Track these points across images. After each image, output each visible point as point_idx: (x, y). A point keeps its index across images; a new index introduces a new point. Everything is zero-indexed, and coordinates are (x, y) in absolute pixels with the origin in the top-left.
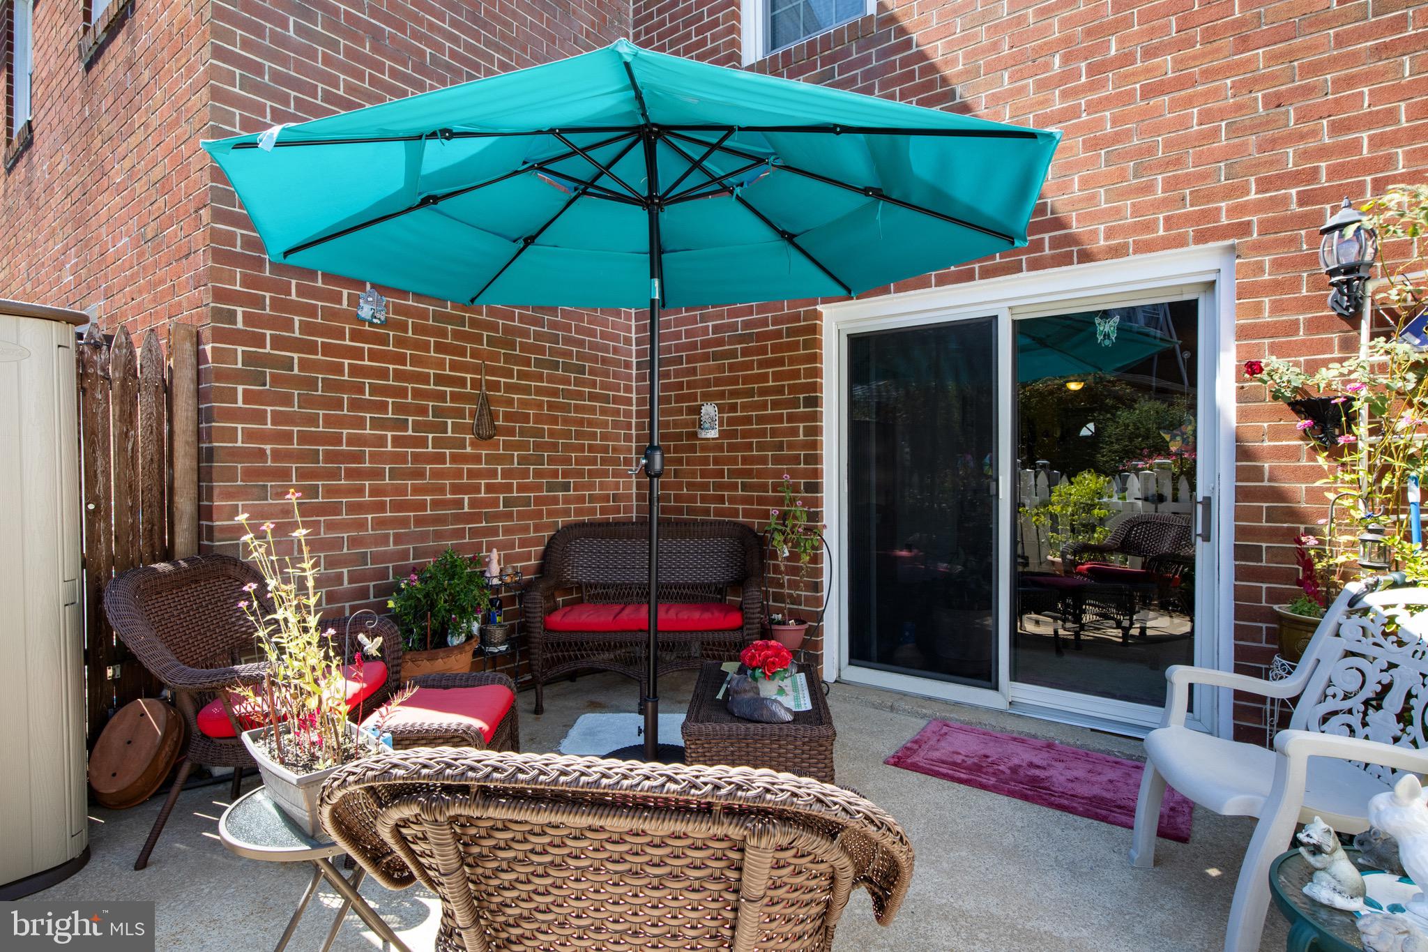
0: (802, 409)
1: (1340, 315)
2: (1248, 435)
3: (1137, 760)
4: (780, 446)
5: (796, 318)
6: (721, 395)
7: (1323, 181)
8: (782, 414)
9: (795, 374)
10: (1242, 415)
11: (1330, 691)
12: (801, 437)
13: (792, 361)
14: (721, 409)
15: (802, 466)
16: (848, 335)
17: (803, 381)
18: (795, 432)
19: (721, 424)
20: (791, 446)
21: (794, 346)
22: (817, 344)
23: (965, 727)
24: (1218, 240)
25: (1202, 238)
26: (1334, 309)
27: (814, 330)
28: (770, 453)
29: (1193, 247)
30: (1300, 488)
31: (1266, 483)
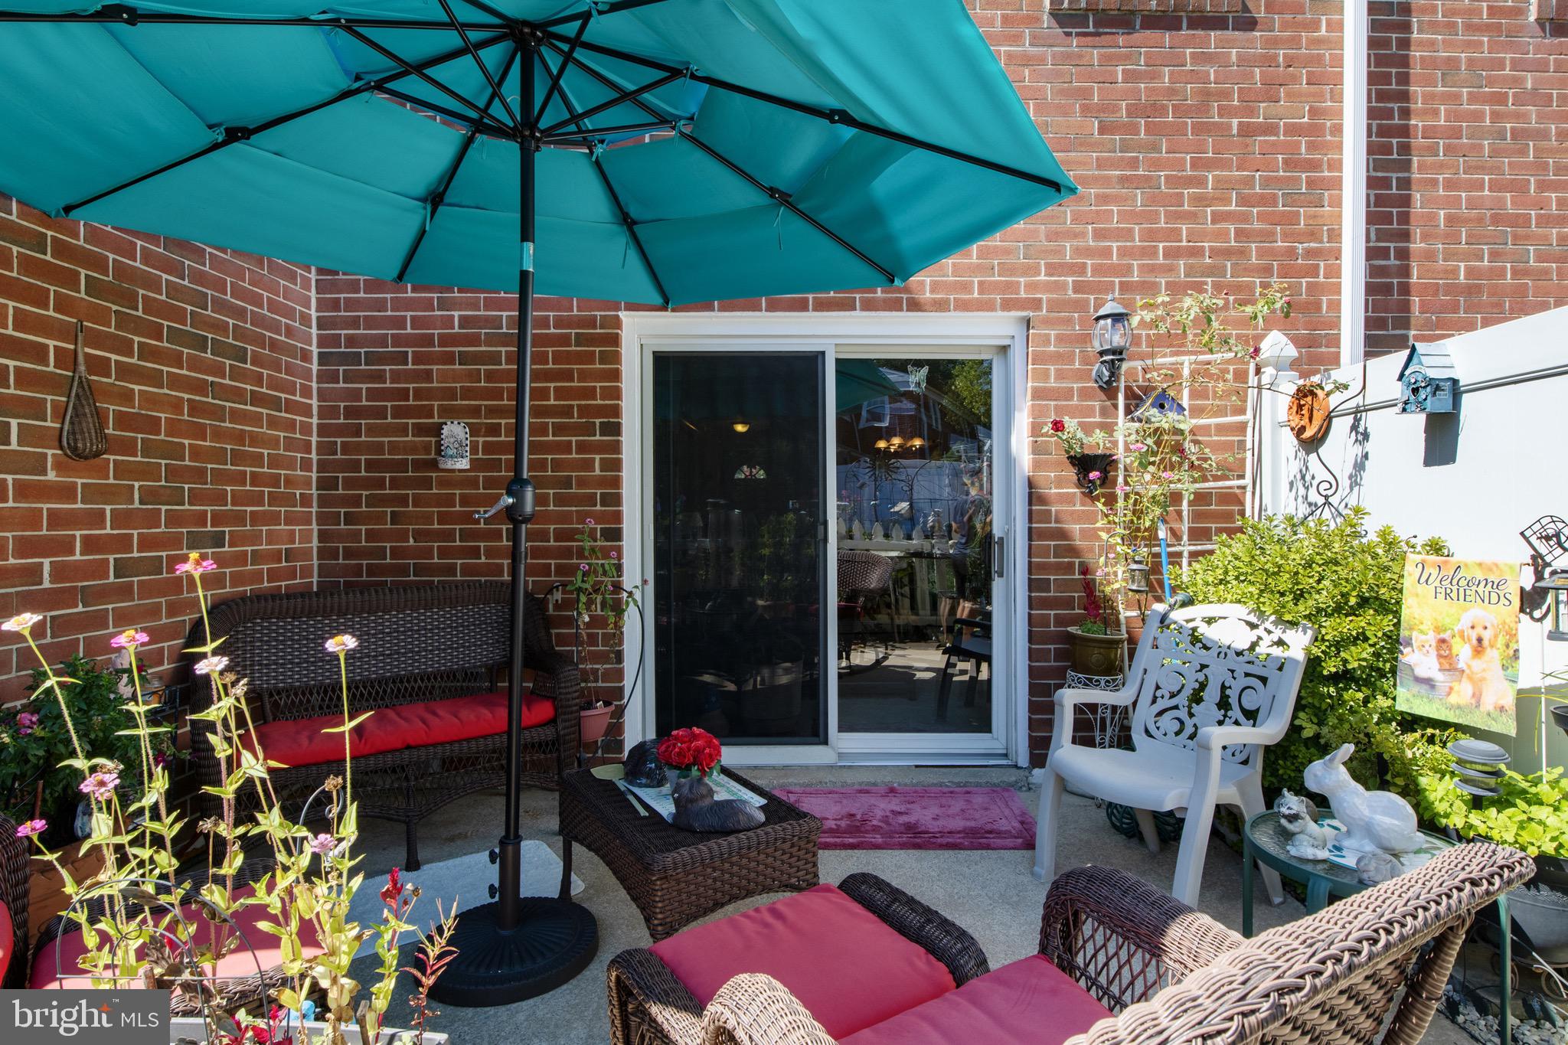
0: (598, 437)
1: (1101, 387)
2: (1040, 482)
3: (965, 786)
4: (567, 483)
5: (591, 322)
6: (475, 412)
7: (1089, 277)
8: (570, 442)
9: (590, 393)
10: (1037, 465)
11: (1159, 693)
12: (598, 472)
13: (584, 376)
14: (474, 431)
15: (598, 507)
16: (654, 352)
17: (599, 402)
18: (588, 465)
19: (474, 449)
20: (582, 482)
21: (589, 358)
22: (616, 358)
23: (808, 789)
24: (1018, 310)
25: (1007, 305)
26: (1096, 381)
27: (615, 340)
28: (551, 491)
29: (1000, 313)
30: (1075, 528)
31: (1053, 525)
